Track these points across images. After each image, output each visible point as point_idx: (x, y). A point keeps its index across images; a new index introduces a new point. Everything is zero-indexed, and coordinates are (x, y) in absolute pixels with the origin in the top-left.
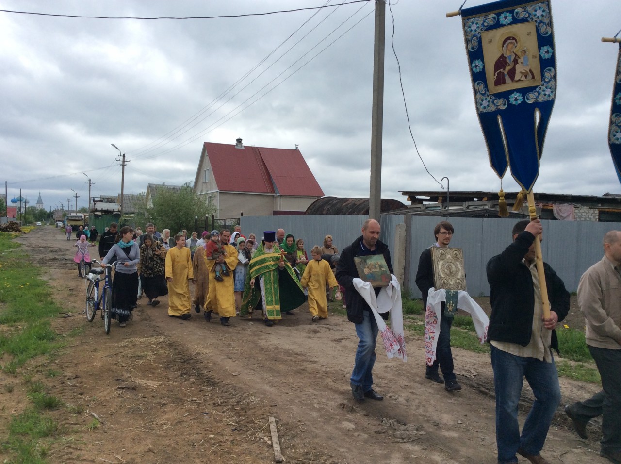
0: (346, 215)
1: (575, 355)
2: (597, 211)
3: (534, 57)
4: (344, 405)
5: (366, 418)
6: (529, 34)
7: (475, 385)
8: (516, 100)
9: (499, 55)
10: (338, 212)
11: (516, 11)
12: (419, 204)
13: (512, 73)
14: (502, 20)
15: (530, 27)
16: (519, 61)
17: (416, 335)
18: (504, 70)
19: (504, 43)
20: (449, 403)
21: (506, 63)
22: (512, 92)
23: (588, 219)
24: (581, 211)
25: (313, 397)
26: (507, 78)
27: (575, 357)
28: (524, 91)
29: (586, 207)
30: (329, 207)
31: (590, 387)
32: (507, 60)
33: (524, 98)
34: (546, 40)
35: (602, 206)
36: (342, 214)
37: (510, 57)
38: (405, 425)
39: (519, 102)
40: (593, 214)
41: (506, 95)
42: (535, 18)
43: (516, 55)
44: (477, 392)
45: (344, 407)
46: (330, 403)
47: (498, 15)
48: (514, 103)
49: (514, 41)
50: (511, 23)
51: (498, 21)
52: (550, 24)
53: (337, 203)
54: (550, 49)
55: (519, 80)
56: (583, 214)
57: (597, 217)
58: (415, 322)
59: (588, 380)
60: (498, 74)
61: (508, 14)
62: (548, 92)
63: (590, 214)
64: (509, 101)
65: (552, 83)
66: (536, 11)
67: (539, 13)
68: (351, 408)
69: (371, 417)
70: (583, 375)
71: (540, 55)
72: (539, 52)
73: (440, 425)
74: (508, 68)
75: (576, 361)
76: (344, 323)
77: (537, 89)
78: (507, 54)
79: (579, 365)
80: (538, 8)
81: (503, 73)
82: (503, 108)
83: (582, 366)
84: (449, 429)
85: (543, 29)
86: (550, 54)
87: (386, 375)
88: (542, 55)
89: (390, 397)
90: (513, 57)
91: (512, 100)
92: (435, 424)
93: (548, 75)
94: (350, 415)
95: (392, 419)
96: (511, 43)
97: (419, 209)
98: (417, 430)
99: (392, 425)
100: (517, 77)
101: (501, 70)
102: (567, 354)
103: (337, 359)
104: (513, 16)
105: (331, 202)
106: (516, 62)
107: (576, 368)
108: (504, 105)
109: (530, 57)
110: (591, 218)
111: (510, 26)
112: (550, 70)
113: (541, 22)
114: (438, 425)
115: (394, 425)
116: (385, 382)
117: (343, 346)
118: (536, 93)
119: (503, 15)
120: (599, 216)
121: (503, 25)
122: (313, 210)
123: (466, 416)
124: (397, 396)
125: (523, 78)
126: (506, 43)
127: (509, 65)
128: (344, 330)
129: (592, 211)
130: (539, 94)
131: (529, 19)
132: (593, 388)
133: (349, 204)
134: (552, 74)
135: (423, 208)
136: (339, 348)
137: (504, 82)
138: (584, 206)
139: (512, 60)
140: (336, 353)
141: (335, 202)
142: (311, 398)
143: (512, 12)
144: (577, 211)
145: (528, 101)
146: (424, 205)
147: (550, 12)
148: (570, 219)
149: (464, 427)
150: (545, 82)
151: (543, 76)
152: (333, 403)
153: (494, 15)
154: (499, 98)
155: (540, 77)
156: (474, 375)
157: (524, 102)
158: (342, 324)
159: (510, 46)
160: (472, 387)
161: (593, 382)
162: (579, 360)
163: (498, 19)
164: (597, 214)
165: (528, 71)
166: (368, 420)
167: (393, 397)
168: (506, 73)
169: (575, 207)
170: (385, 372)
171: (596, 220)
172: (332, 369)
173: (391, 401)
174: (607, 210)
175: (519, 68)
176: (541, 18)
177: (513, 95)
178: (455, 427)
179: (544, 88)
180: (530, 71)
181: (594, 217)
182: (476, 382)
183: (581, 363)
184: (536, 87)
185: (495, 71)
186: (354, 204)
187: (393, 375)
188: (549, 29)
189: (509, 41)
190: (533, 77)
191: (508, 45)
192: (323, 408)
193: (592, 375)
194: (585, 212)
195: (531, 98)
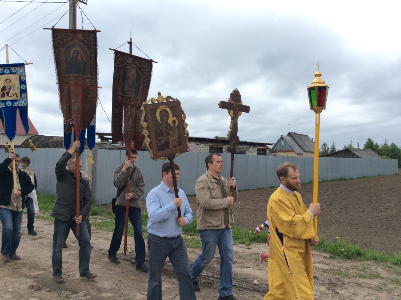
0: (51, 149)
1: (191, 232)
2: (209, 147)
3: (18, 88)
4: (33, 286)
5: (49, 293)
6: (16, 79)
7: (129, 258)
8: (9, 104)
9: (3, 85)
10: (46, 146)
11: (11, 69)
12: (106, 141)
13: (8, 93)
14: (5, 72)
15: (17, 76)
16: (11, 89)
17: (95, 229)
18: (5, 91)
19: (5, 81)
20: (110, 273)
21: (6, 89)
22: (7, 101)
23: (204, 152)
24: (200, 147)
25: (9, 284)
26: (6, 95)
27: (191, 234)
28: (13, 101)
29: (203, 144)
30: (39, 142)
31: (197, 251)
32: (6, 88)
33: (12, 104)
34: (23, 82)
35: (211, 144)
36: (48, 148)
37: (7, 87)
38: (77, 293)
39: (10, 105)
40: (207, 149)
41: (5, 102)
42: (19, 73)
43: (10, 86)
44: (130, 263)
45: (32, 288)
46: (22, 286)
47: (4, 69)
48: (8, 105)
49: (10, 81)
50: (9, 74)
51: (4, 72)
52: (25, 76)
53: (45, 140)
54: (25, 86)
55: (11, 96)
56: (201, 148)
57: (209, 150)
58: (96, 221)
59: (196, 247)
60: (2, 93)
61: (8, 70)
62: (23, 102)
63: (205, 149)
64: (6, 104)
65: (25, 99)
66: (19, 70)
67: (20, 71)
68: (38, 288)
69: (52, 292)
70: (193, 244)
71: (20, 88)
72: (20, 86)
73: (102, 290)
74: (6, 91)
75: (191, 236)
76: (44, 226)
77: (19, 101)
78: (6, 85)
79: (192, 238)
80: (20, 69)
81: (4, 93)
82: (4, 107)
83: (194, 239)
84: (107, 291)
85: (22, 78)
86: (25, 88)
87: (69, 260)
88: (21, 88)
89: (69, 275)
90: (9, 87)
91: (7, 104)
92: (98, 289)
93: (23, 96)
94: (37, 293)
95: (68, 291)
96: (8, 81)
97: (105, 145)
98: (85, 295)
99: (68, 295)
100: (10, 95)
101: (4, 91)
102: (187, 232)
103: (34, 253)
104: (10, 71)
105: (40, 139)
106: (10, 89)
107: (190, 240)
108: (4, 105)
109: (16, 88)
110: (205, 151)
111: (9, 75)
112: (24, 94)
113: (21, 75)
114: (100, 290)
115: (69, 295)
116: (68, 265)
117: (40, 243)
118: (18, 103)
119: (6, 70)
120: (210, 149)
121: (5, 74)
122: (26, 145)
123: (120, 281)
124: (74, 274)
125: (13, 96)
126: (6, 81)
127: (7, 90)
128: (43, 231)
129: (206, 146)
130: (19, 103)
131: (16, 73)
132: (198, 251)
133: (54, 141)
134: (26, 96)
135: (108, 144)
136: (37, 245)
137: (4, 97)
138: (202, 144)
139: (8, 88)
140: (34, 249)
141: (43, 139)
142: (7, 284)
143: (10, 69)
144: (198, 147)
145: (14, 105)
146: (109, 142)
147: (25, 72)
148: (195, 151)
149: (117, 289)
150: (22, 98)
151: (21, 96)
152: (24, 286)
153: (2, 69)
154: (3, 103)
155: (20, 96)
156: (129, 252)
157: (12, 105)
158: (43, 227)
159: (8, 82)
160: (127, 260)
161: (198, 248)
162: (193, 235)
163: (4, 71)
164: (209, 149)
165: (15, 93)
166: (51, 294)
167: (72, 275)
168: (5, 93)
169: (197, 144)
170: (69, 258)
171: (208, 152)
172: (28, 261)
173: (70, 278)
174: (214, 146)
175: (11, 92)
176: (21, 74)
177: (8, 102)
178: (111, 290)
179: (21, 101)
180: (16, 93)
181: (207, 150)
182: (130, 257)
183: (193, 237)
184: (18, 100)
185: (1, 92)
186: (58, 141)
187: (74, 259)
188: (24, 78)
189: (7, 80)
190: (17, 96)
191: (7, 82)
192: (16, 291)
193: (198, 244)
194: (202, 147)
195: (16, 104)
